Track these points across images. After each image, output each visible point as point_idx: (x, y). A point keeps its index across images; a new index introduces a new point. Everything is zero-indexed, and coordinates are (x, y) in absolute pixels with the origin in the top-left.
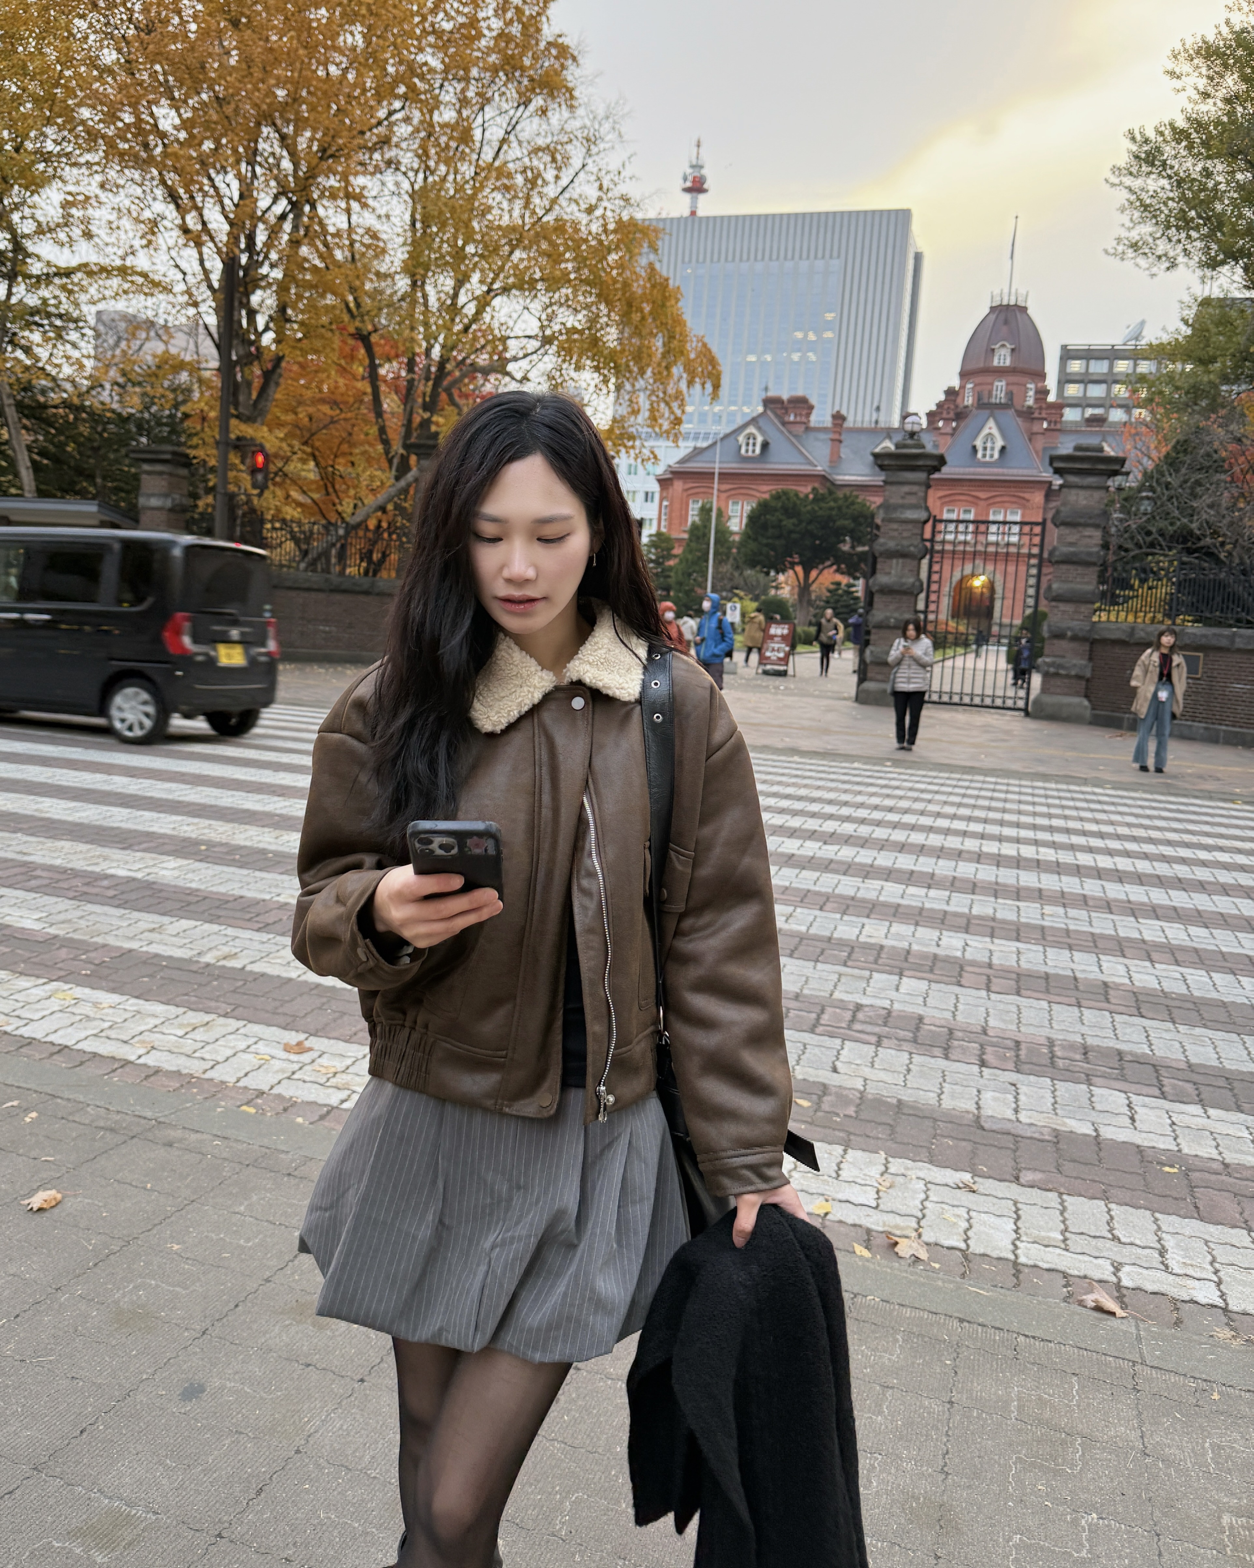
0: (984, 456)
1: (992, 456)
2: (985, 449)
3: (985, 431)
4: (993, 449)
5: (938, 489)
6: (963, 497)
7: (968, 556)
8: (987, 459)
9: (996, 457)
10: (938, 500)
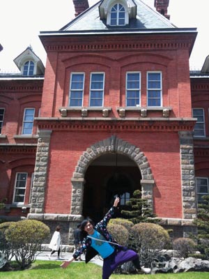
0: (113, 21)
1: (122, 21)
2: (114, 15)
4: (122, 15)
5: (62, 52)
6: (91, 60)
7: (102, 129)
8: (118, 24)
9: (127, 22)
10: (62, 63)
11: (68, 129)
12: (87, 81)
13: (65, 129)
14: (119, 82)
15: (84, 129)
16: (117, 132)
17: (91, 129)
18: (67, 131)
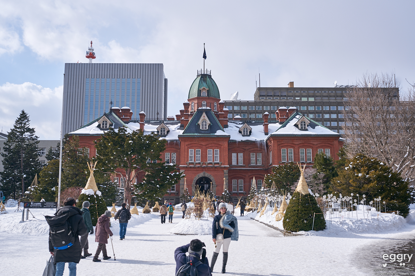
0: (203, 128)
1: (206, 128)
2: (203, 125)
3: (202, 118)
4: (206, 125)
5: (186, 142)
6: (196, 145)
7: (200, 169)
8: (204, 129)
9: (207, 128)
10: (186, 146)
11: (190, 169)
12: (195, 153)
13: (189, 169)
14: (205, 153)
15: (195, 170)
16: (205, 170)
17: (197, 170)
18: (189, 170)
